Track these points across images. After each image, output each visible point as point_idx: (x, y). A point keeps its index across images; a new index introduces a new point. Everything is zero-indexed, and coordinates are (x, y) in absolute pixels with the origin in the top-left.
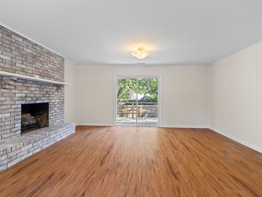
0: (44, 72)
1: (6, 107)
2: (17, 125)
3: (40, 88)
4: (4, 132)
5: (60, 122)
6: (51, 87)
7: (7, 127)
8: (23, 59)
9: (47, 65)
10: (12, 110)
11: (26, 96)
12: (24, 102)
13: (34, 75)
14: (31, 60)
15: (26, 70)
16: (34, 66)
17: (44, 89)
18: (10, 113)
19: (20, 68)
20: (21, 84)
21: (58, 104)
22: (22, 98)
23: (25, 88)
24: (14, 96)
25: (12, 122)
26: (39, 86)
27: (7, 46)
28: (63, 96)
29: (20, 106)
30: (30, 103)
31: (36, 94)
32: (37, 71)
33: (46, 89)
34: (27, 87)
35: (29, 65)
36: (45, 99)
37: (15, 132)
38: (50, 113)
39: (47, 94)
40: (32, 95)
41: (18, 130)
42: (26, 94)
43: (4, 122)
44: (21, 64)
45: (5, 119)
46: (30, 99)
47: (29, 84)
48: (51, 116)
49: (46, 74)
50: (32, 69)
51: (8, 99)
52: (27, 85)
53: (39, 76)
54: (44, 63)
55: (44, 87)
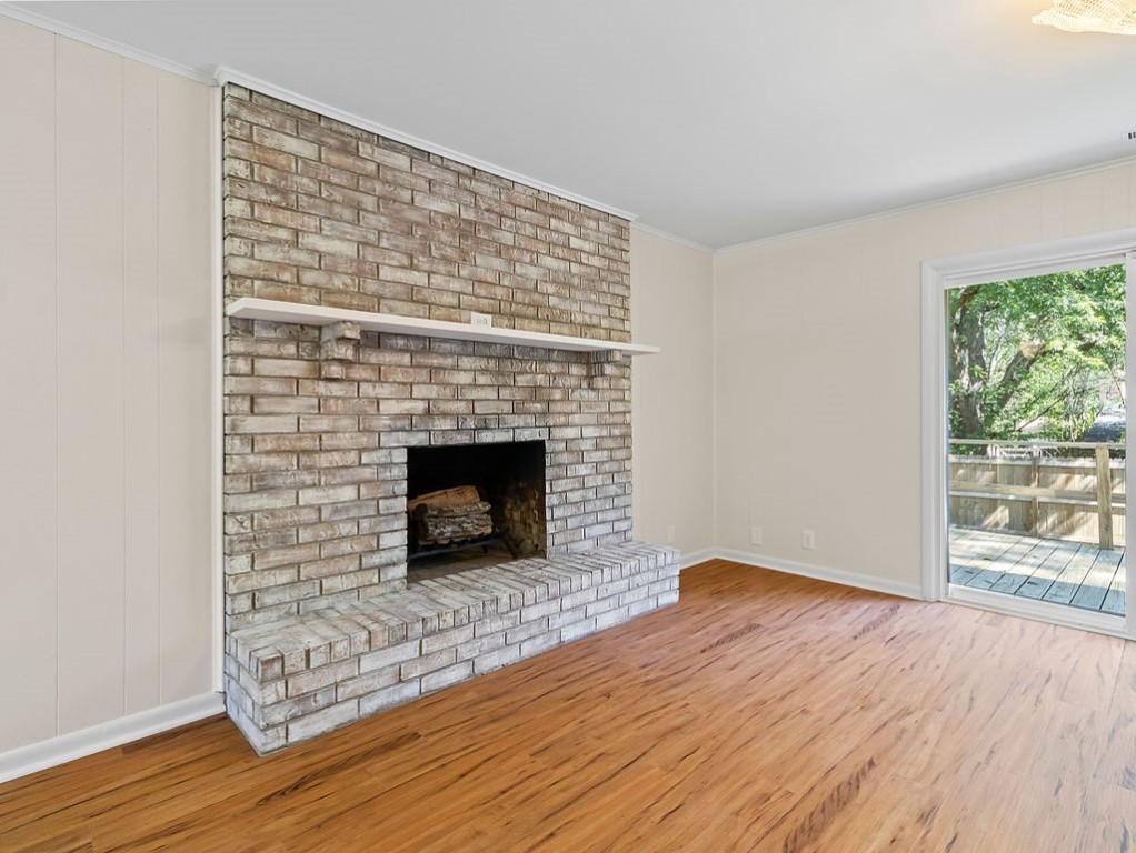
0: (519, 296)
1: (336, 457)
2: (386, 541)
3: (499, 373)
4: (333, 567)
5: (607, 535)
6: (554, 368)
7: (346, 547)
8: (413, 244)
9: (531, 263)
10: (367, 473)
11: (428, 412)
12: (418, 440)
13: (465, 315)
14: (451, 246)
15: (426, 293)
16: (464, 273)
17: (518, 378)
18: (358, 484)
19: (400, 288)
20: (406, 359)
21: (597, 448)
22: (410, 422)
23: (424, 375)
24: (372, 410)
25: (365, 524)
26: (492, 363)
27: (338, 197)
28: (622, 409)
29: (401, 456)
30: (450, 443)
31: (478, 400)
32: (483, 293)
33: (529, 377)
34: (433, 370)
35: (442, 268)
36: (522, 424)
37: (380, 568)
38: (552, 493)
39: (535, 401)
40: (460, 407)
41: (394, 564)
42: (429, 400)
43: (331, 524)
44: (403, 267)
45: (336, 511)
46: (447, 424)
47: (444, 355)
48: (559, 505)
49: (529, 305)
50: (455, 285)
51: (345, 422)
52: (435, 361)
53: (489, 317)
54: (515, 253)
55: (518, 367)
